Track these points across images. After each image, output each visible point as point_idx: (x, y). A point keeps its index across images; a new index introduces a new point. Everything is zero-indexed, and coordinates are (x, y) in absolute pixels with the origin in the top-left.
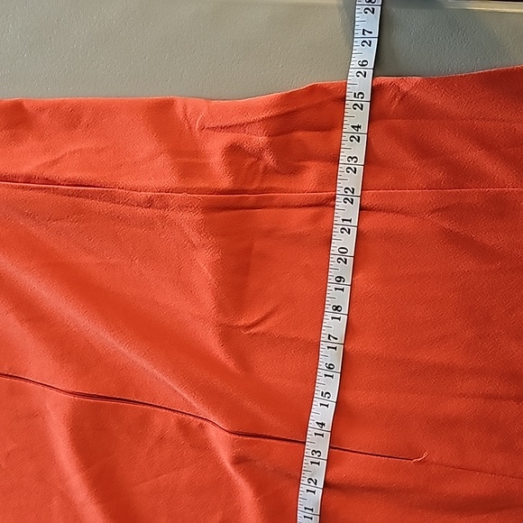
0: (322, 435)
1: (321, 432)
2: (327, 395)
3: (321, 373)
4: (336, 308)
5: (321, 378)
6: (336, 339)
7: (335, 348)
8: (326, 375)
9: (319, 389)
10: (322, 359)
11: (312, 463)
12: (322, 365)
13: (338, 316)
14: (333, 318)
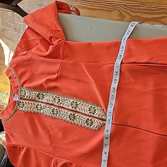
1: (114, 90)
2: (116, 80)
3: (114, 74)
5: (114, 76)
6: (118, 64)
8: (116, 75)
9: (114, 78)
10: (114, 70)
12: (114, 72)
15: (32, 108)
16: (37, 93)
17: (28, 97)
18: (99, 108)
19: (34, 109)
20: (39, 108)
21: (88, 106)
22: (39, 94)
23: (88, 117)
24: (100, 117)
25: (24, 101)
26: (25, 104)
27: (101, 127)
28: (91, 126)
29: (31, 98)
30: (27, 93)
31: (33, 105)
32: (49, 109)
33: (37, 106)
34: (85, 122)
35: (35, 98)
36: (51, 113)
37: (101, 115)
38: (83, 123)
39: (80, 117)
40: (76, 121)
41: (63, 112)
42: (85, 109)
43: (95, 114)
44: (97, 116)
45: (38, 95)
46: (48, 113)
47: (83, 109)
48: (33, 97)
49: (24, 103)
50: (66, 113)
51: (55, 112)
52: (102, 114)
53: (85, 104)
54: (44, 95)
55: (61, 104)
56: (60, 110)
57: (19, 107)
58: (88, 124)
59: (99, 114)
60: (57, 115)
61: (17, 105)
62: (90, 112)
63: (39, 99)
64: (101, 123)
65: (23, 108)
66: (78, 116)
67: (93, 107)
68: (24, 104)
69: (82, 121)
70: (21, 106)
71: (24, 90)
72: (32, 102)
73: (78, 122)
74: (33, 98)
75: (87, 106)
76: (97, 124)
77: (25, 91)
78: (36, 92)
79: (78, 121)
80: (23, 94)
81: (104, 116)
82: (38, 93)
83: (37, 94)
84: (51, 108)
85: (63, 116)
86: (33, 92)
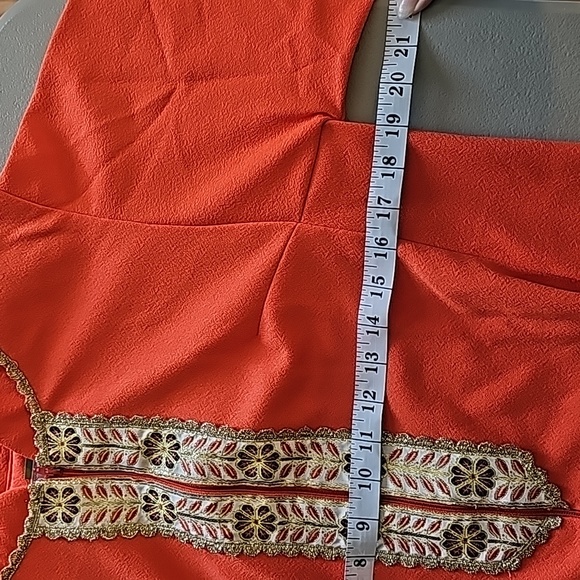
0: (377, 333)
1: (376, 330)
2: (381, 281)
3: (369, 252)
4: (389, 161)
5: (370, 260)
6: (389, 202)
7: (388, 216)
8: (376, 255)
9: (369, 274)
10: (369, 232)
11: (367, 369)
12: (370, 241)
13: (391, 171)
14: (383, 175)
15: (124, 513)
16: (141, 434)
17: (94, 462)
18: (508, 460)
19: (134, 520)
20: (163, 512)
21: (444, 461)
22: (153, 435)
23: (453, 518)
24: (524, 499)
25: (76, 484)
26: (83, 499)
27: (534, 551)
28: (477, 555)
29: (109, 461)
30: (84, 441)
31: (127, 497)
32: (214, 516)
33: (146, 498)
34: (437, 543)
35: (134, 462)
36: (231, 537)
37: (526, 492)
38: (428, 552)
39: (404, 521)
40: (385, 548)
41: (305, 512)
42: (430, 476)
43: (492, 492)
44: (506, 500)
45: (147, 442)
46: (210, 538)
47: (418, 481)
48: (125, 459)
49: (78, 492)
50: (321, 514)
51: (256, 522)
52: (529, 485)
53: (423, 452)
54: (180, 440)
55: (285, 473)
56: (287, 505)
57: (48, 518)
58: (457, 553)
59: (515, 491)
60: (267, 536)
61: (34, 513)
62: (461, 491)
63: (154, 462)
64: (534, 532)
65: (69, 520)
66: (395, 521)
67: (474, 458)
68: (76, 499)
69: (423, 540)
70: (60, 511)
71: (63, 428)
72: (118, 483)
73: (398, 549)
74: (120, 460)
75: (436, 459)
76: (510, 540)
77: (73, 432)
78: (135, 430)
79: (396, 543)
80: (64, 449)
81: (542, 495)
82: (148, 432)
83: (144, 437)
84: (227, 509)
85: (305, 534)
86: (119, 430)
